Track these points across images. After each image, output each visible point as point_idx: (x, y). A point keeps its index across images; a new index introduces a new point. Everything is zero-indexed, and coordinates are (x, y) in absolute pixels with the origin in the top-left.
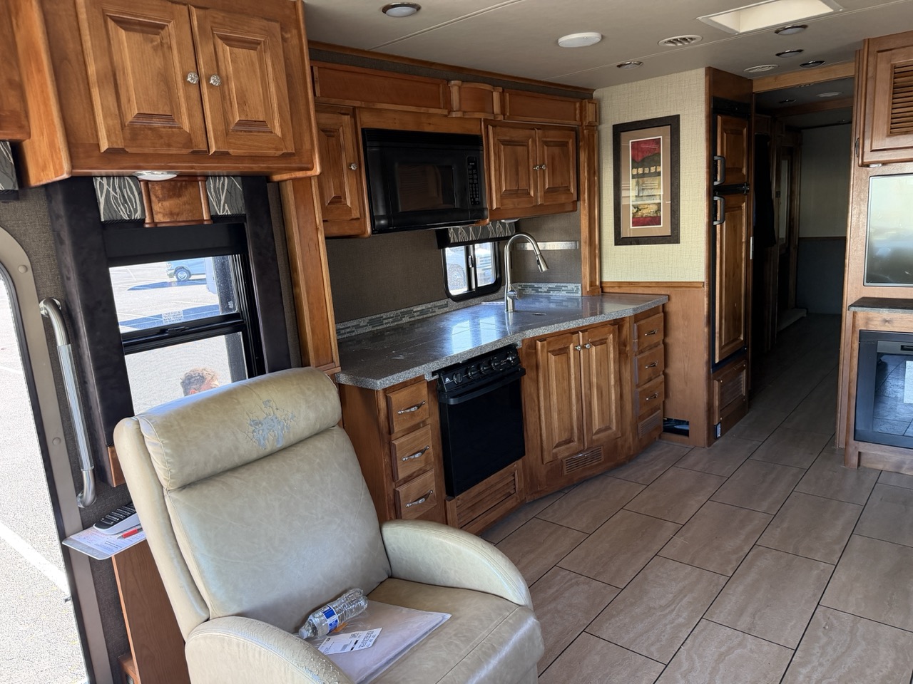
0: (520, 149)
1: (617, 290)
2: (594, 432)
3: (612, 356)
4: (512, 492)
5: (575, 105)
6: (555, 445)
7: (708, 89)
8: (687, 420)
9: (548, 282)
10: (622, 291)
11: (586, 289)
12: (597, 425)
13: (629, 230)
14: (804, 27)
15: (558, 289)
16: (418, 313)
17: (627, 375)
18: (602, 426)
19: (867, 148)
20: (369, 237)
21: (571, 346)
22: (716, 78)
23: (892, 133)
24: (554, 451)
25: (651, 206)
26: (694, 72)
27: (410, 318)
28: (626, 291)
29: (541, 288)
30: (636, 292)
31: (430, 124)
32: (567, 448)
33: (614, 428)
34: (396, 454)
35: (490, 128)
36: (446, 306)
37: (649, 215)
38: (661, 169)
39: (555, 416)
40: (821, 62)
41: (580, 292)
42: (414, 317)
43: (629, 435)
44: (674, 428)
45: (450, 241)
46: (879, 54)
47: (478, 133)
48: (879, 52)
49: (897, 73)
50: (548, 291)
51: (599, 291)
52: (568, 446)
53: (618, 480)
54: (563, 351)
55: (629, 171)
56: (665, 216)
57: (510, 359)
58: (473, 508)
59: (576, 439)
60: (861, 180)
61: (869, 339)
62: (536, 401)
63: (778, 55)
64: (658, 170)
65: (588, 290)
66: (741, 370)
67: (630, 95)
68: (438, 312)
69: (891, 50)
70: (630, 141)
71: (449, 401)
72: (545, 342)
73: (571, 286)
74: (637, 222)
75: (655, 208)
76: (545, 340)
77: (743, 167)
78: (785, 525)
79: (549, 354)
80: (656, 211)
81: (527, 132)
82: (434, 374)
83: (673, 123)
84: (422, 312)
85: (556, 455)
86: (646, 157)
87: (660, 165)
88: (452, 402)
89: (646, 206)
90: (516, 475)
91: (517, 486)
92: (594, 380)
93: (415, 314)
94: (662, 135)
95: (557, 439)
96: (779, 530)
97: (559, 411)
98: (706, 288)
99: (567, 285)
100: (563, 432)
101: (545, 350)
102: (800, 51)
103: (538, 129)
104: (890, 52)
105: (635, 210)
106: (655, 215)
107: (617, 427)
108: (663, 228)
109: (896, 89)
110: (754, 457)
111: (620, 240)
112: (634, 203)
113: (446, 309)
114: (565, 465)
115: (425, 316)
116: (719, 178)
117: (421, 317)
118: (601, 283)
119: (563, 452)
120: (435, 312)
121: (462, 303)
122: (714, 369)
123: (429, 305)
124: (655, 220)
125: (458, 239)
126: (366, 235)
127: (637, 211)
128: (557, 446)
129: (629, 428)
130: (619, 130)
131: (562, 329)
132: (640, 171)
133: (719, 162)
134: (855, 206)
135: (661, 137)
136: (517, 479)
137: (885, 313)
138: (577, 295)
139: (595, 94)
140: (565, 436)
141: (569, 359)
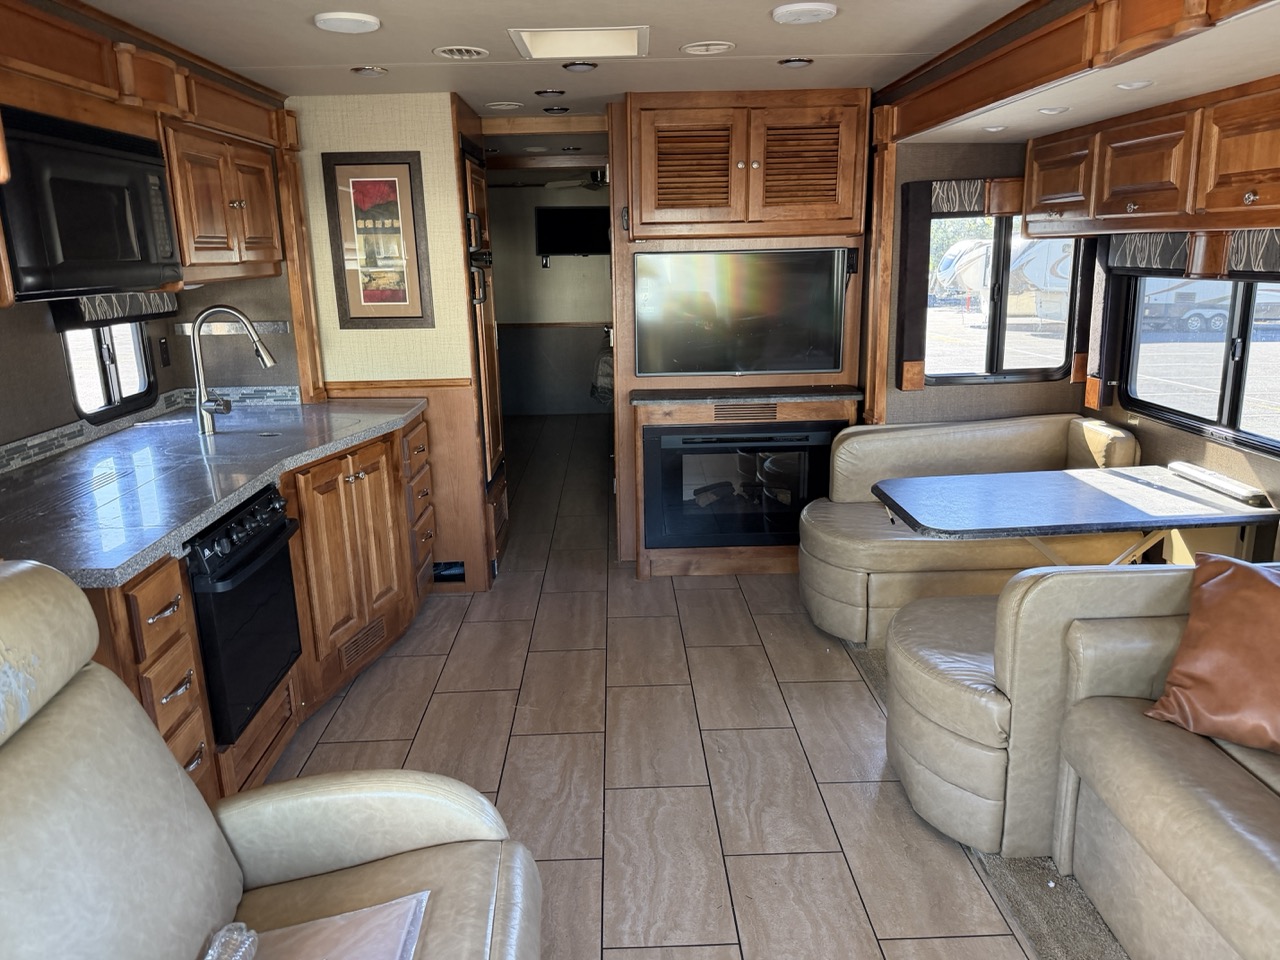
0: (211, 172)
1: (350, 394)
2: (374, 597)
3: (386, 486)
4: (288, 715)
5: (269, 116)
6: (331, 628)
7: (455, 122)
8: (460, 561)
9: (241, 386)
10: (357, 395)
11: (308, 394)
12: (377, 589)
13: (361, 306)
14: (594, 65)
15: (260, 395)
16: (37, 450)
17: (403, 511)
18: (383, 588)
19: (636, 221)
20: (11, 306)
21: (340, 478)
22: (465, 111)
23: (660, 205)
24: (332, 637)
25: (389, 275)
26: (435, 96)
27: (23, 460)
28: (365, 396)
29: (228, 395)
30: (378, 395)
31: (86, 110)
32: (347, 629)
33: (396, 588)
34: (152, 695)
35: (170, 132)
36: (80, 433)
37: (388, 287)
38: (399, 224)
39: (329, 585)
40: (566, 110)
41: (298, 399)
42: (30, 457)
43: (410, 593)
44: (447, 574)
45: (83, 317)
46: (643, 112)
47: (155, 138)
48: (642, 109)
49: (660, 137)
50: (243, 399)
51: (324, 397)
52: (346, 626)
53: (406, 659)
54: (329, 488)
55: (351, 222)
56: (410, 287)
57: (277, 506)
58: (247, 756)
59: (355, 614)
60: (622, 256)
61: (653, 435)
62: (302, 566)
63: (538, 93)
64: (396, 225)
65: (312, 394)
66: (503, 488)
67: (345, 113)
68: (69, 444)
69: (654, 109)
70: (351, 180)
71: (215, 588)
72: (309, 475)
73: (280, 390)
74: (371, 296)
75: (396, 278)
76: (309, 472)
78: (622, 657)
79: (315, 492)
80: (398, 283)
81: (217, 146)
82: (184, 545)
83: (411, 161)
84: (43, 447)
85: (334, 643)
86: (376, 204)
87: (398, 219)
88: (221, 587)
89: (383, 275)
90: (291, 687)
91: (293, 703)
92: (370, 523)
93: (32, 452)
94: (397, 175)
95: (334, 618)
96: (619, 663)
97: (334, 577)
98: (473, 387)
99: (275, 388)
100: (340, 607)
101: (311, 488)
102: (562, 93)
103: (229, 144)
104: (652, 112)
105: (367, 280)
106: (397, 287)
107: (399, 585)
108: (409, 307)
109: (661, 155)
110: (548, 588)
111: (347, 321)
112: (365, 270)
113: (80, 440)
114: (344, 654)
115: (48, 454)
116: (474, 244)
117: (41, 457)
118: (325, 383)
119: (342, 636)
120: (63, 445)
121: (104, 426)
122: (487, 486)
123: (53, 434)
124: (396, 295)
126: (6, 303)
127: (370, 281)
128: (335, 629)
129: (409, 584)
130: (332, 162)
132: (369, 224)
133: (472, 221)
134: (618, 286)
135: (396, 179)
136: (292, 694)
137: (667, 405)
138: (293, 403)
139: (288, 104)
140: (342, 615)
141: (338, 496)
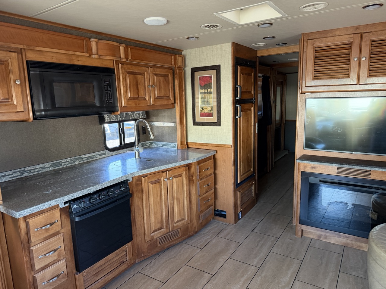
0: (139, 77)
1: (194, 147)
2: (175, 222)
3: (185, 182)
4: (125, 261)
5: (172, 57)
6: (152, 231)
7: (233, 53)
8: (225, 211)
9: (162, 142)
10: (196, 147)
11: (179, 146)
12: (176, 218)
13: (199, 119)
15: (167, 145)
16: (86, 159)
17: (193, 191)
18: (180, 219)
19: (304, 85)
20: (32, 122)
21: (162, 179)
22: (237, 48)
23: (314, 78)
24: (152, 235)
25: (208, 108)
26: (226, 44)
27: (80, 161)
28: (199, 147)
29: (159, 144)
30: (202, 148)
31: (78, 60)
32: (159, 233)
33: (186, 219)
34: (33, 255)
35: (120, 65)
36: (105, 154)
37: (208, 112)
38: (212, 90)
39: (152, 216)
40: (286, 44)
41: (176, 147)
42: (83, 161)
43: (195, 221)
45: (105, 121)
46: (309, 41)
47: (112, 67)
48: (308, 40)
49: (316, 50)
50: (162, 146)
51: (186, 147)
52: (160, 231)
53: (188, 245)
54: (158, 182)
55: (199, 91)
56: (215, 112)
57: (122, 189)
58: (97, 274)
59: (165, 227)
60: (302, 99)
61: (305, 176)
62: (142, 209)
63: (264, 38)
64: (211, 91)
65: (180, 146)
66: (252, 185)
67: (199, 54)
68: (99, 157)
69: (314, 39)
70: (199, 76)
71: (75, 219)
72: (147, 178)
73: (172, 144)
74: (202, 115)
75: (210, 109)
76: (147, 176)
77: (252, 91)
78: (263, 275)
79: (149, 183)
80: (211, 110)
81: (144, 68)
82: (65, 203)
83: (217, 68)
84: (88, 158)
85: (153, 236)
86: (206, 84)
87: (212, 89)
88: (77, 219)
89: (206, 108)
90: (127, 251)
91: (128, 257)
92: (175, 195)
93: (84, 159)
94: (213, 74)
95: (154, 228)
96: (260, 277)
97: (155, 213)
98: (233, 148)
99: (171, 143)
100: (157, 224)
101: (147, 182)
102: (274, 37)
103: (150, 67)
104: (313, 40)
105: (202, 109)
106: (210, 112)
107: (188, 218)
108: (214, 119)
109: (316, 58)
110: (256, 230)
111: (195, 123)
112: (201, 106)
113: (104, 156)
114: (158, 241)
115: (90, 160)
116: (239, 96)
117: (88, 161)
118: (187, 143)
119: (157, 235)
120: (97, 157)
121: (115, 152)
122: (237, 186)
123: (93, 154)
124: (210, 115)
125: (110, 120)
126: (30, 121)
127: (202, 110)
128: (154, 232)
129: (195, 218)
130: (194, 70)
131: (157, 170)
132: (203, 91)
133: (239, 88)
134: (300, 112)
135: (212, 75)
136: (128, 253)
137: (313, 164)
138: (175, 148)
139: (183, 53)
140: (158, 226)
141: (161, 185)
